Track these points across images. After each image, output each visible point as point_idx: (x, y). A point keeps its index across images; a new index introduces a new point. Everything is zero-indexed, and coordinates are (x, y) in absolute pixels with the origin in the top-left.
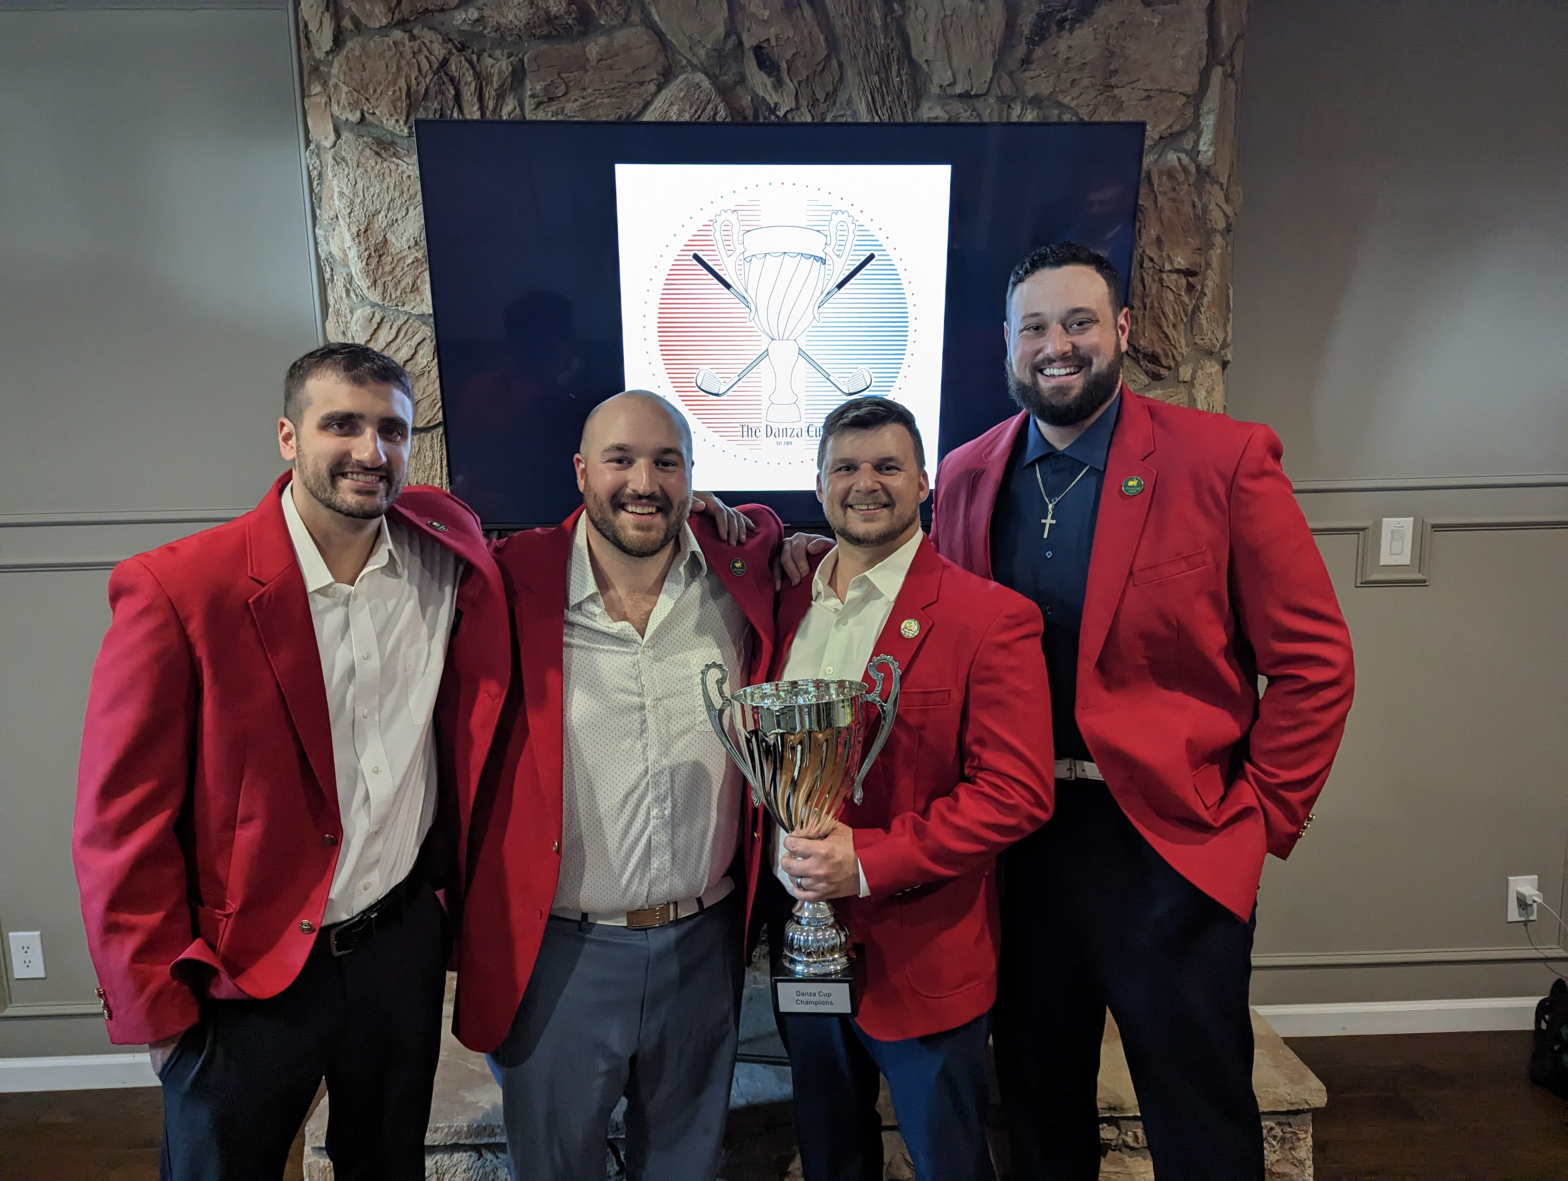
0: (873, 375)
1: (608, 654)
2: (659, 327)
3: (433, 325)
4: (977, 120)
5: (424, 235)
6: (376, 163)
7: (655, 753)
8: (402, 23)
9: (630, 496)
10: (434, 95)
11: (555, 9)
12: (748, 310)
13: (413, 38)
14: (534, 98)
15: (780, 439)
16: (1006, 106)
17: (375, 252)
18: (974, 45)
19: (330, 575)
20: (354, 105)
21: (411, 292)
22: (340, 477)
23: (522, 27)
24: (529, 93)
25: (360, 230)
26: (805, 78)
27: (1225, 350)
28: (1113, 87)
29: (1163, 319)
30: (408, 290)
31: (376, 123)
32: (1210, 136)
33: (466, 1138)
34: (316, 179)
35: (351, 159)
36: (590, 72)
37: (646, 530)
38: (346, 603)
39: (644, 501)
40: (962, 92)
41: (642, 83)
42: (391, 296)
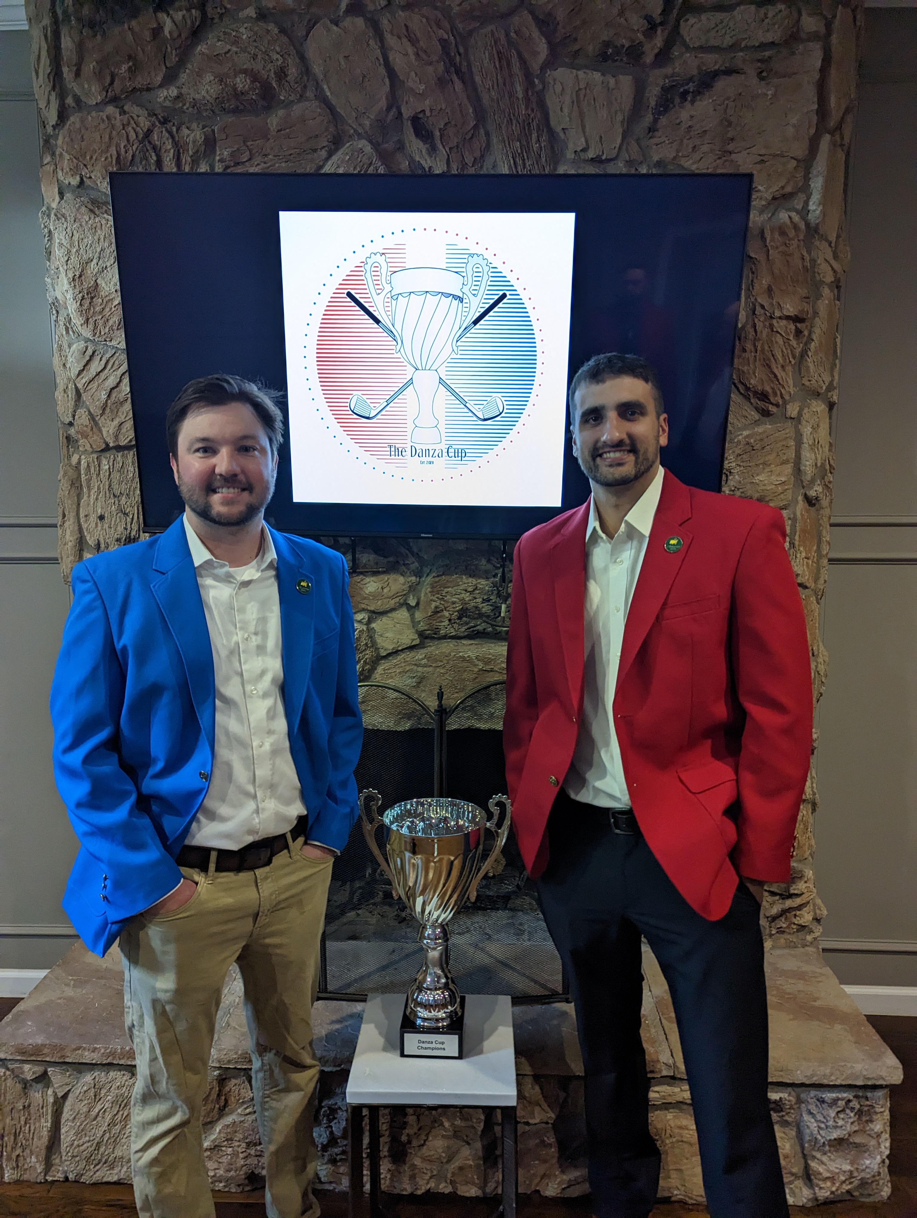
0: (505, 403)
2: (317, 357)
6: (90, 218)
8: (114, 100)
10: (139, 160)
11: (241, 86)
12: (395, 343)
13: (123, 112)
14: (222, 162)
15: (423, 459)
16: (634, 165)
17: (87, 294)
18: (605, 116)
20: (74, 171)
21: (118, 329)
23: (214, 103)
24: (218, 158)
25: (75, 275)
26: (455, 144)
27: (832, 393)
28: (730, 153)
29: (772, 360)
31: (92, 185)
32: (819, 197)
33: (120, 1059)
34: (47, 236)
35: (70, 216)
36: (271, 141)
40: (594, 156)
41: (315, 151)
42: (100, 333)
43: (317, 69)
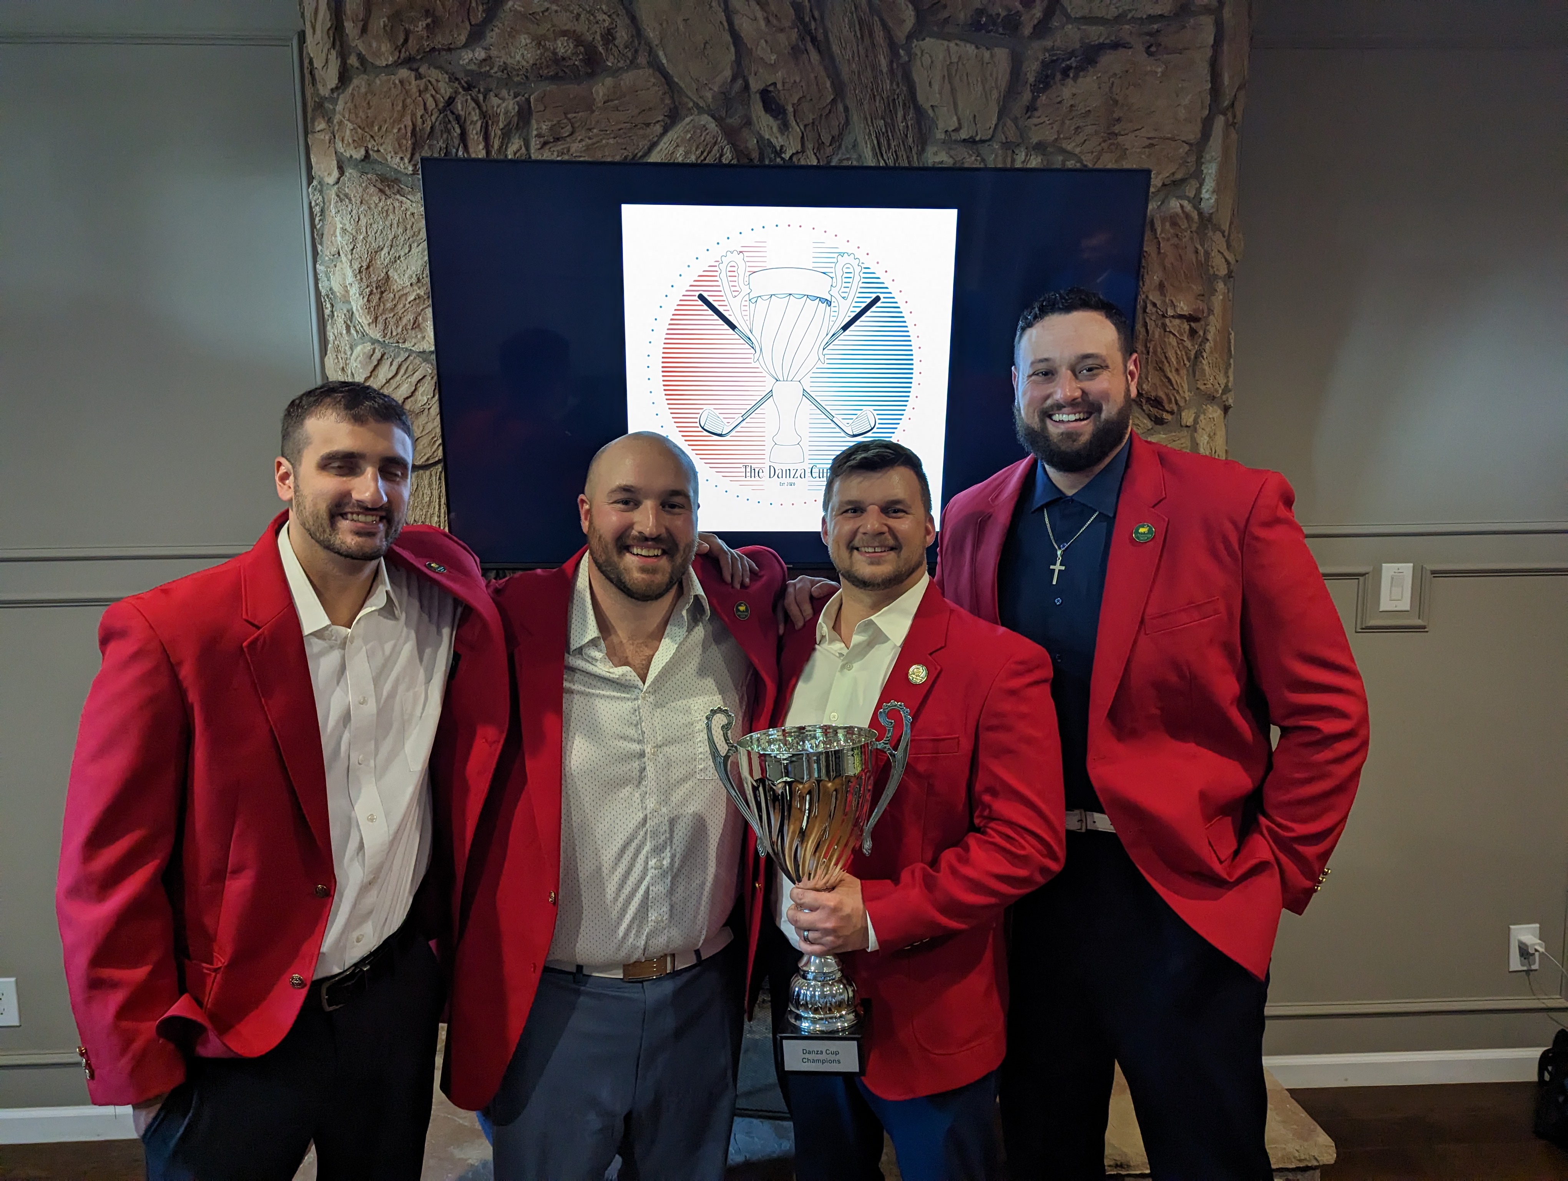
0: (878, 417)
1: (608, 700)
2: (663, 367)
3: (435, 362)
4: (982, 166)
5: (427, 272)
6: (380, 200)
7: (654, 802)
8: (408, 62)
9: (635, 538)
10: (439, 134)
11: (562, 50)
12: (752, 351)
13: (419, 77)
14: (540, 137)
15: (784, 480)
16: (1011, 152)
17: (377, 288)
18: (979, 92)
19: (327, 617)
20: (358, 143)
21: (412, 329)
22: (340, 518)
23: (529, 69)
24: (535, 133)
25: (362, 267)
26: (811, 121)
27: (1227, 395)
28: (1116, 135)
29: (1167, 365)
30: (410, 327)
31: (380, 160)
32: (1212, 184)
34: (318, 215)
35: (355, 196)
36: (596, 113)
37: (651, 573)
38: (343, 645)
39: (650, 543)
40: (967, 138)
41: (648, 125)
42: (392, 333)
43: (652, 34)
